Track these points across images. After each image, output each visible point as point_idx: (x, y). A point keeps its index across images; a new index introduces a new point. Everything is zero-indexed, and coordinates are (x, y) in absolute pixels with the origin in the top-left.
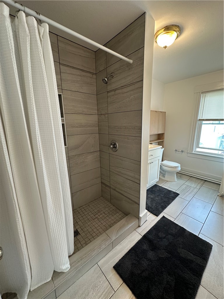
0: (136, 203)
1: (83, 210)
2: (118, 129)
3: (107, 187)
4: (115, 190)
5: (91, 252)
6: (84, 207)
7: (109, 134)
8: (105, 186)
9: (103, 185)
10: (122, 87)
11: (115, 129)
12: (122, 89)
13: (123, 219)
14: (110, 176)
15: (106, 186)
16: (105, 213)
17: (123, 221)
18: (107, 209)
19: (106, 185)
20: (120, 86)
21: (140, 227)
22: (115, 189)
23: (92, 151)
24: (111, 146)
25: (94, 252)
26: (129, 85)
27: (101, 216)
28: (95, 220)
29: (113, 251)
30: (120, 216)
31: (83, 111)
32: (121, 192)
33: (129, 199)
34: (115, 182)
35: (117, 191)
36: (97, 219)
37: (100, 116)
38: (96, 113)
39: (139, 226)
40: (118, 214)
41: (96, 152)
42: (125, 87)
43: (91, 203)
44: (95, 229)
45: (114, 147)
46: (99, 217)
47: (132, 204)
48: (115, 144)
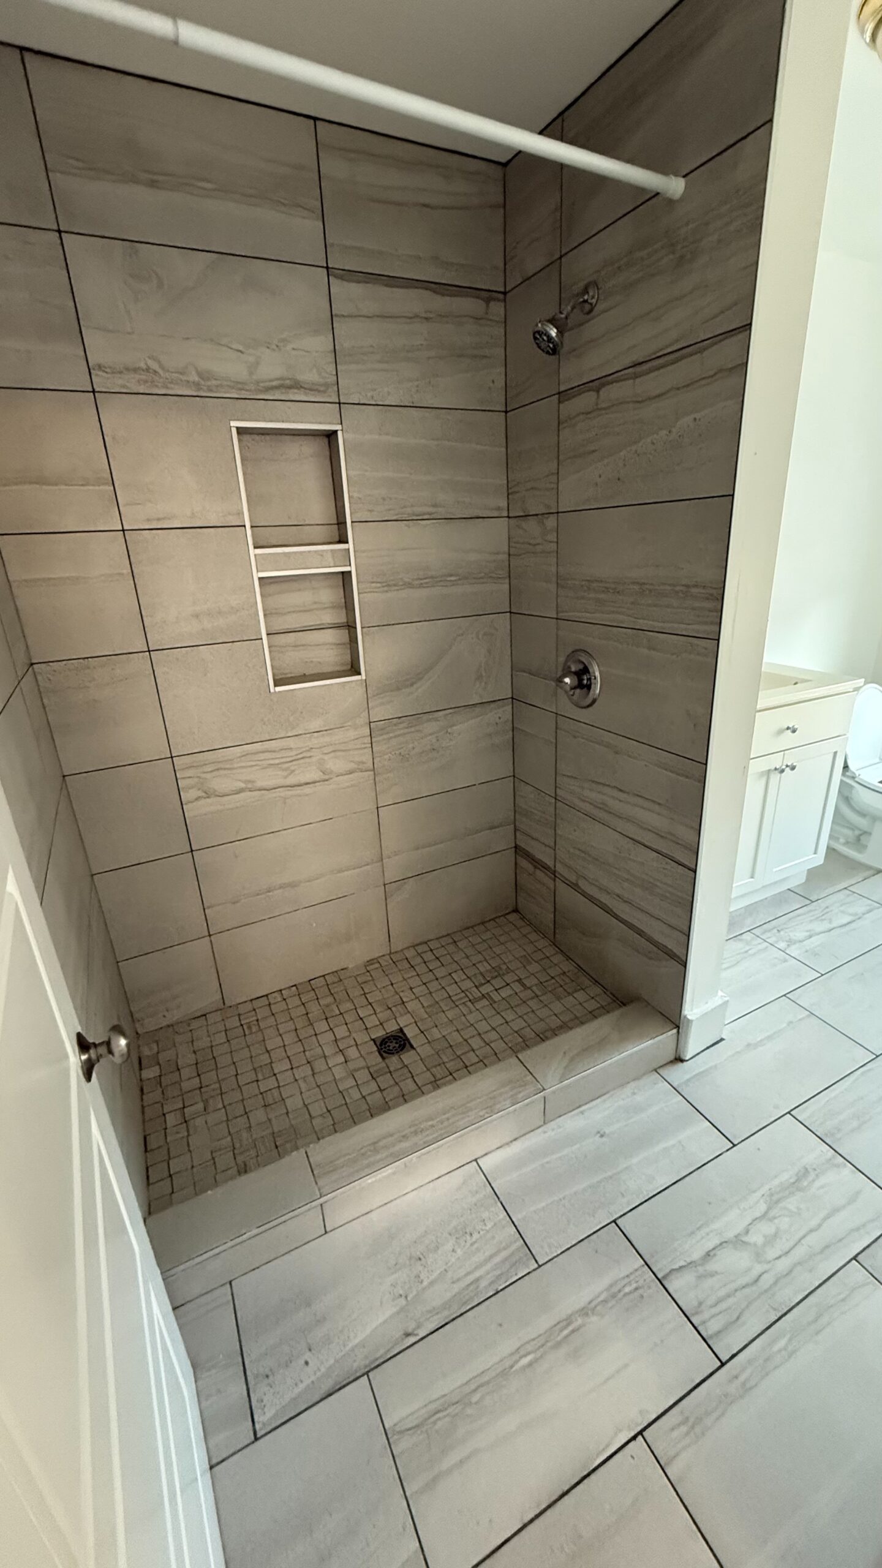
0: (672, 956)
1: (428, 956)
2: (602, 596)
3: (538, 872)
4: (575, 886)
5: (454, 1116)
6: (432, 945)
7: (561, 615)
8: (530, 868)
9: (524, 863)
10: (638, 369)
11: (592, 595)
12: (636, 376)
13: (600, 1015)
14: (558, 821)
15: (535, 867)
16: (524, 985)
17: (602, 1025)
18: (534, 968)
19: (537, 864)
20: (627, 362)
21: (682, 1061)
22: (577, 885)
23: (476, 700)
24: (567, 680)
25: (463, 1118)
26: (672, 356)
27: (505, 993)
28: (479, 1005)
29: (545, 1132)
30: (592, 1005)
31: (435, 506)
32: (604, 898)
33: (640, 933)
34: (577, 852)
35: (584, 894)
36: (485, 1002)
37: (519, 527)
38: (499, 509)
39: (679, 1060)
40: (581, 996)
41: (492, 705)
42: (649, 365)
43: (466, 933)
44: (477, 1038)
45: (580, 685)
46: (495, 996)
47: (651, 958)
48: (585, 670)
